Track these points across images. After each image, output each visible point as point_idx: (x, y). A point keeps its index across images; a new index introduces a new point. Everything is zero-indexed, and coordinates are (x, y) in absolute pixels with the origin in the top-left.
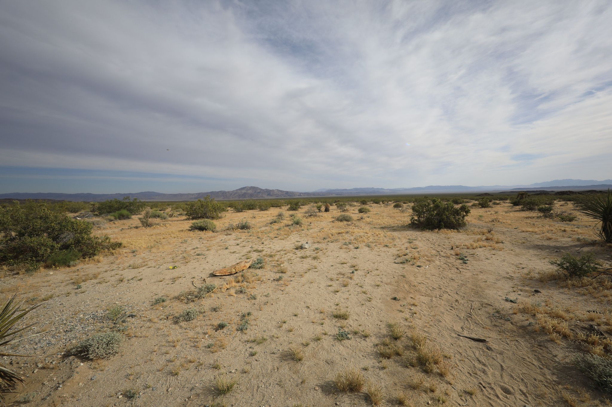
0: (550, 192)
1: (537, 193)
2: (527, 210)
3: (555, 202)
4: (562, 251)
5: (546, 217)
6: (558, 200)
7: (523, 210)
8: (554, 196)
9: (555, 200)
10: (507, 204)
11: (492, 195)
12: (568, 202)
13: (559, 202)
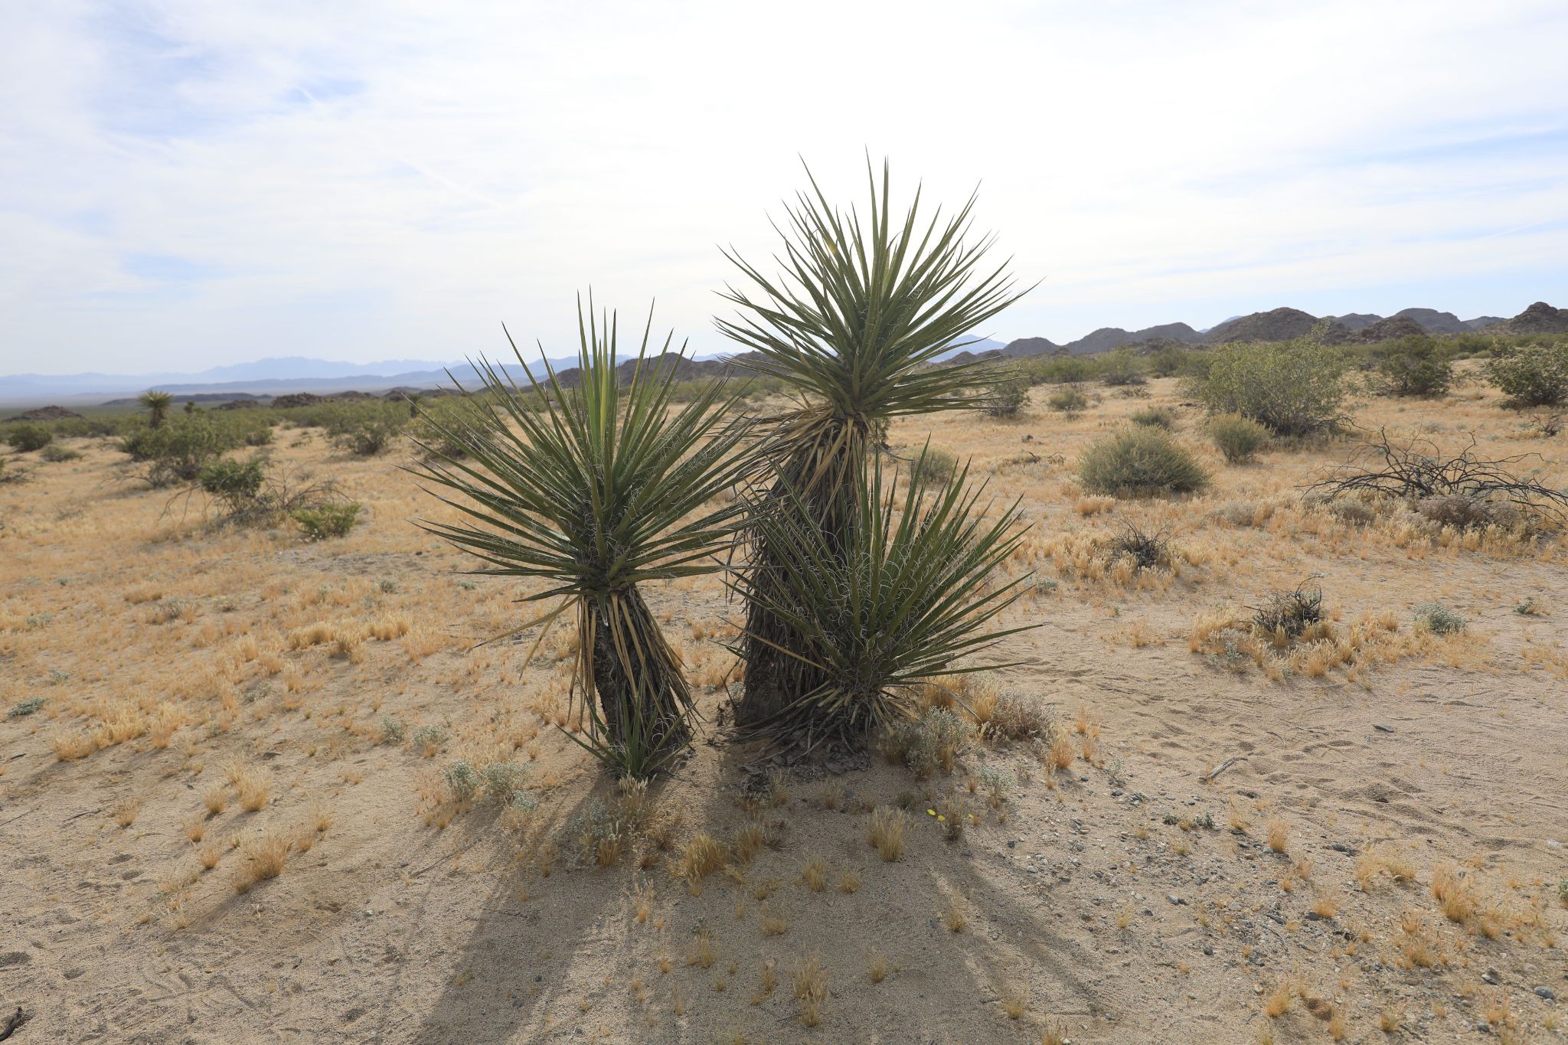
0: (259, 397)
2: (174, 482)
3: (276, 431)
5: (241, 519)
6: (282, 424)
7: (158, 485)
8: (273, 412)
9: (273, 425)
10: (112, 454)
11: (78, 415)
12: (311, 430)
13: (287, 433)
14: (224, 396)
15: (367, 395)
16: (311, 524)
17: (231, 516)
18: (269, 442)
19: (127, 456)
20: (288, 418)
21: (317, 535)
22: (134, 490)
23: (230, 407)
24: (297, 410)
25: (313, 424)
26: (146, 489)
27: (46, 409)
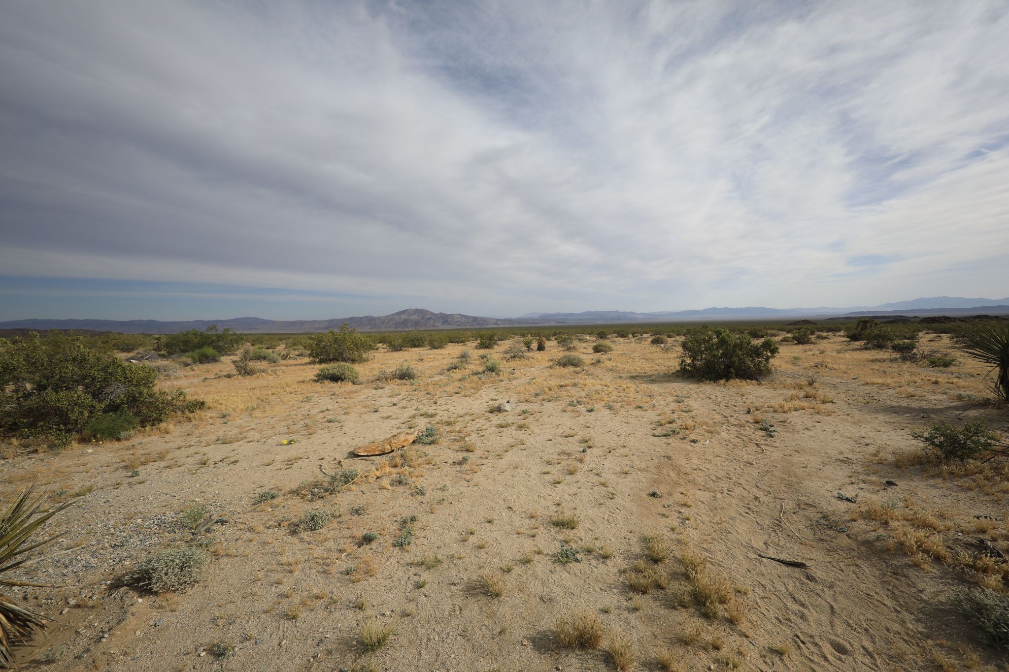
1: (889, 320)
2: (873, 348)
3: (921, 334)
4: (932, 416)
5: (904, 359)
6: (924, 332)
7: (866, 349)
9: (919, 331)
10: (840, 338)
11: (815, 324)
12: (943, 335)
13: (927, 336)
16: (933, 362)
17: (900, 358)
18: (916, 338)
19: (849, 339)
20: (929, 329)
21: (936, 366)
24: (936, 324)
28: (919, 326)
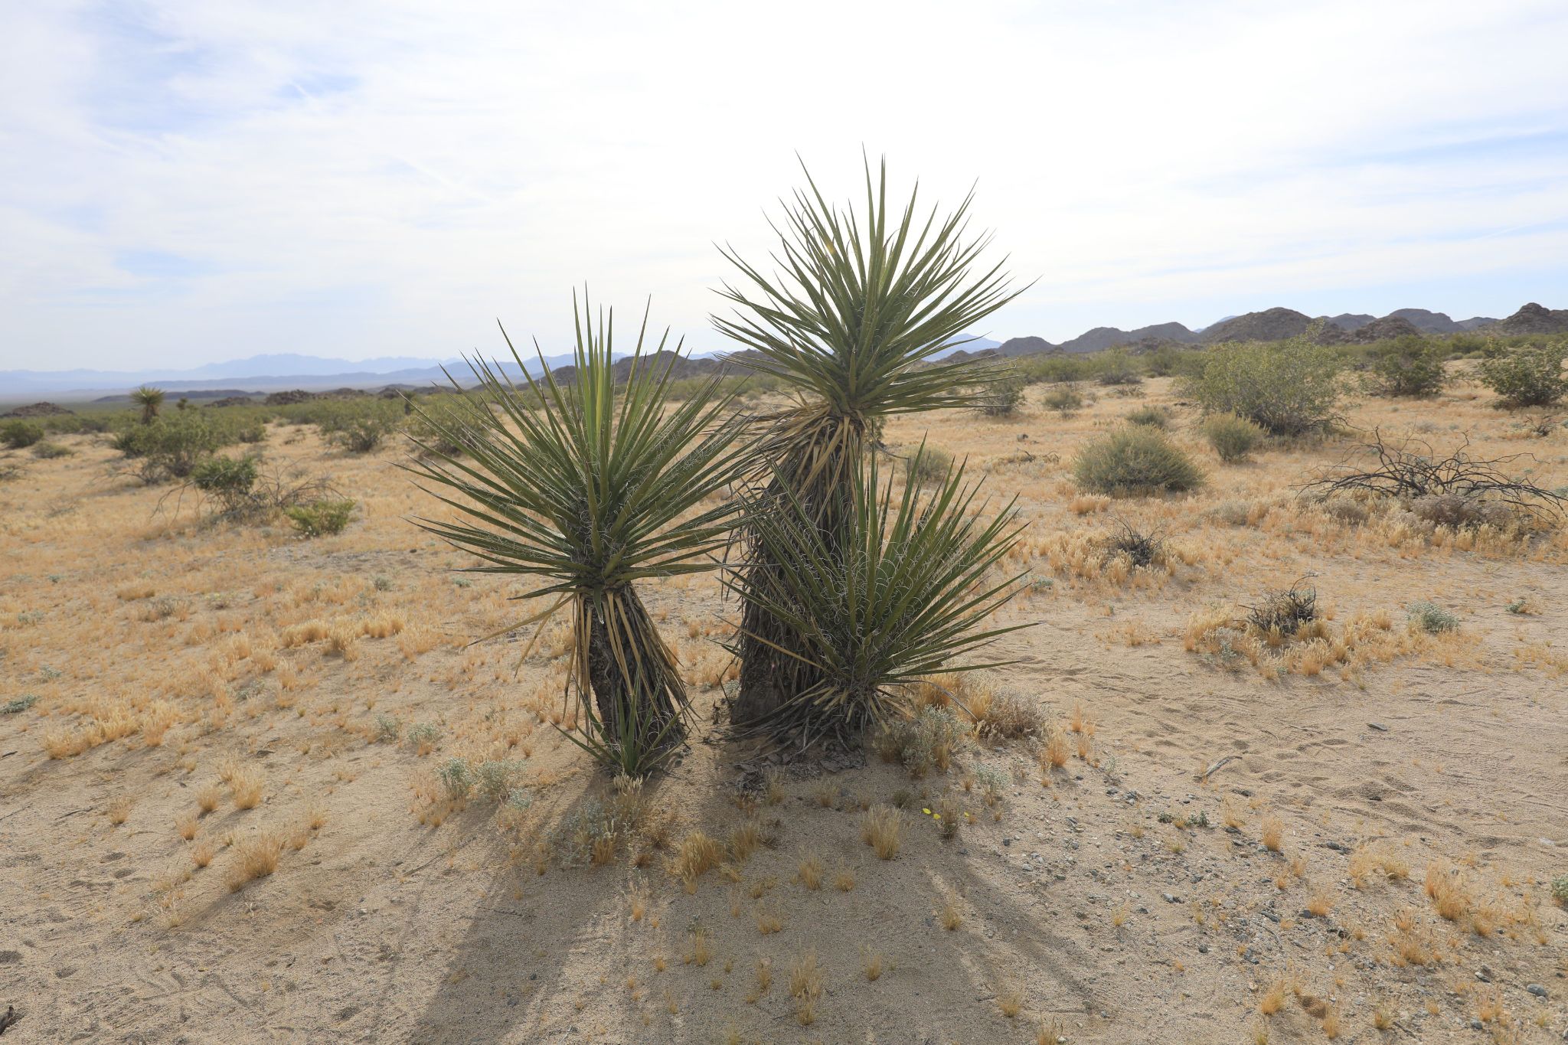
0: (252, 394)
2: (167, 479)
3: (270, 428)
5: (234, 516)
6: (275, 421)
7: (151, 482)
9: (266, 421)
10: (97, 451)
11: (70, 412)
12: (304, 427)
13: (280, 430)
14: (218, 393)
15: (361, 392)
16: (305, 522)
17: (224, 513)
18: (263, 439)
19: (119, 453)
20: (281, 415)
21: (311, 533)
22: (127, 487)
23: (223, 404)
24: (290, 407)
25: (306, 421)
26: (139, 486)
27: (38, 406)
28: (266, 409)
